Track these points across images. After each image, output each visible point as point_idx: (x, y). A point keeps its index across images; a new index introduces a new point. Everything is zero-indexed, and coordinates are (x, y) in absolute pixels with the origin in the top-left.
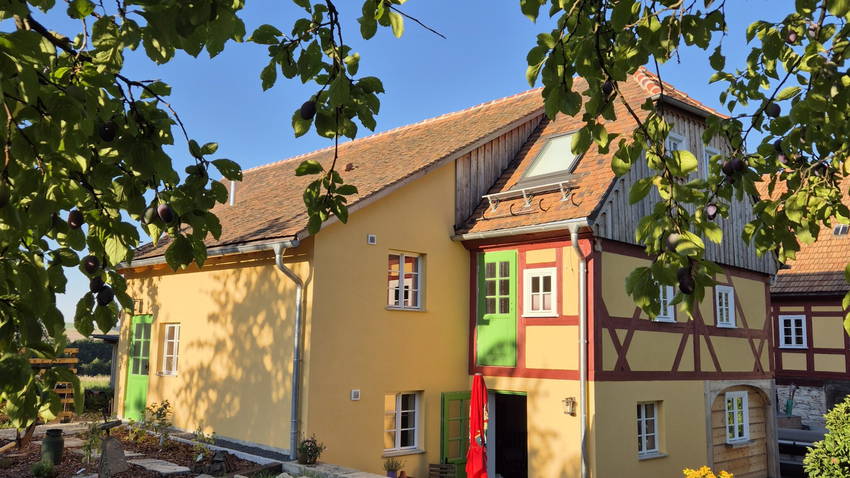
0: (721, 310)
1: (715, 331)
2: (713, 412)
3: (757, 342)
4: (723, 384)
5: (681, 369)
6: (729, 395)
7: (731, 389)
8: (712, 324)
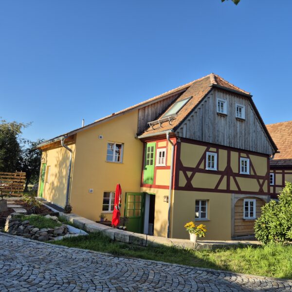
0: (243, 167)
1: (239, 175)
2: (235, 206)
3: (261, 181)
4: (242, 196)
5: (220, 188)
6: (245, 200)
7: (247, 198)
8: (237, 172)
